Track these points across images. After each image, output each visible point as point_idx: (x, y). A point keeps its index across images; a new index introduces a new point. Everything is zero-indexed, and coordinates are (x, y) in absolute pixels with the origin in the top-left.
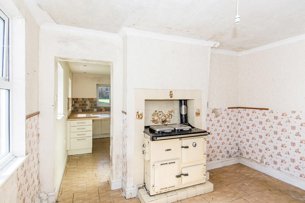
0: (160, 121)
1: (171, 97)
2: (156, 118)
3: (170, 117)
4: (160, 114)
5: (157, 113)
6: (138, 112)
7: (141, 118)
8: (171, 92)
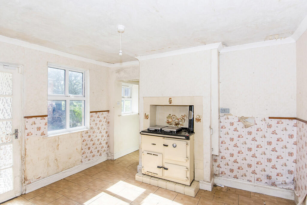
0: (174, 123)
1: (170, 103)
2: (170, 120)
3: (183, 121)
4: (173, 117)
5: (171, 116)
6: (145, 114)
7: (147, 118)
8: (170, 99)
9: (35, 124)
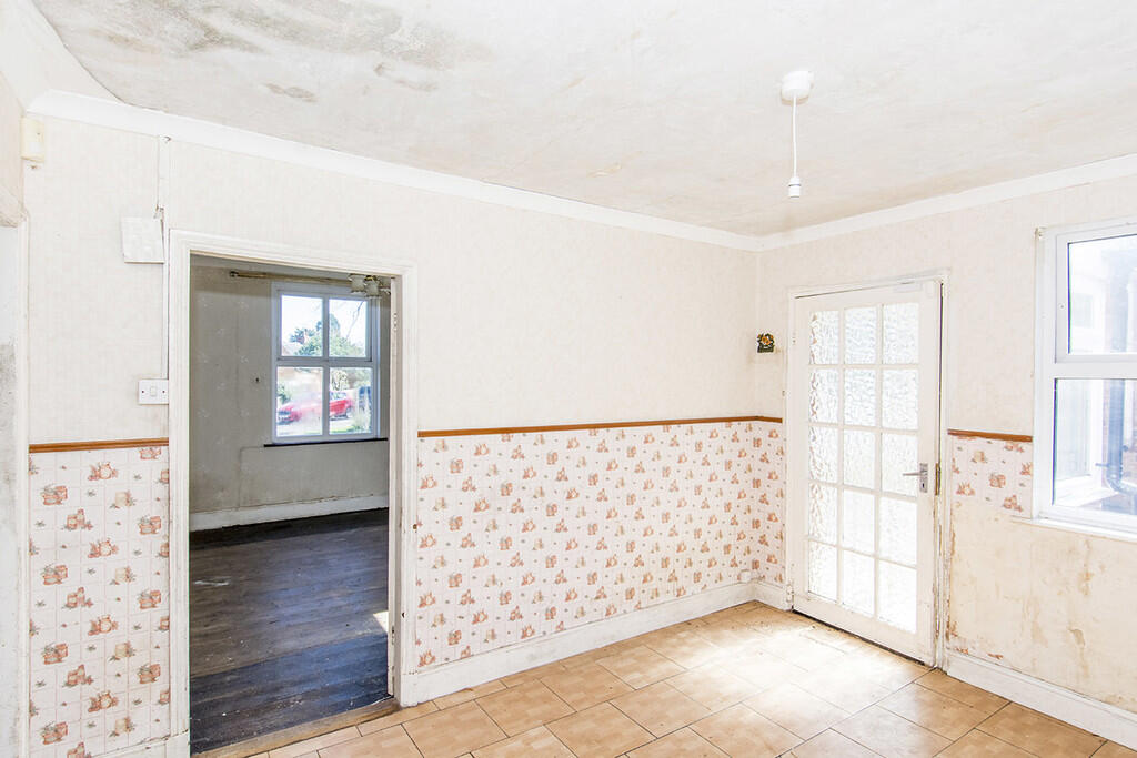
9: (983, 459)
